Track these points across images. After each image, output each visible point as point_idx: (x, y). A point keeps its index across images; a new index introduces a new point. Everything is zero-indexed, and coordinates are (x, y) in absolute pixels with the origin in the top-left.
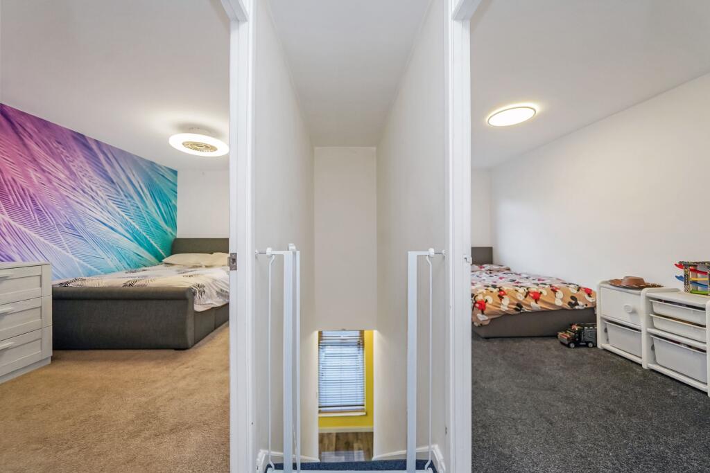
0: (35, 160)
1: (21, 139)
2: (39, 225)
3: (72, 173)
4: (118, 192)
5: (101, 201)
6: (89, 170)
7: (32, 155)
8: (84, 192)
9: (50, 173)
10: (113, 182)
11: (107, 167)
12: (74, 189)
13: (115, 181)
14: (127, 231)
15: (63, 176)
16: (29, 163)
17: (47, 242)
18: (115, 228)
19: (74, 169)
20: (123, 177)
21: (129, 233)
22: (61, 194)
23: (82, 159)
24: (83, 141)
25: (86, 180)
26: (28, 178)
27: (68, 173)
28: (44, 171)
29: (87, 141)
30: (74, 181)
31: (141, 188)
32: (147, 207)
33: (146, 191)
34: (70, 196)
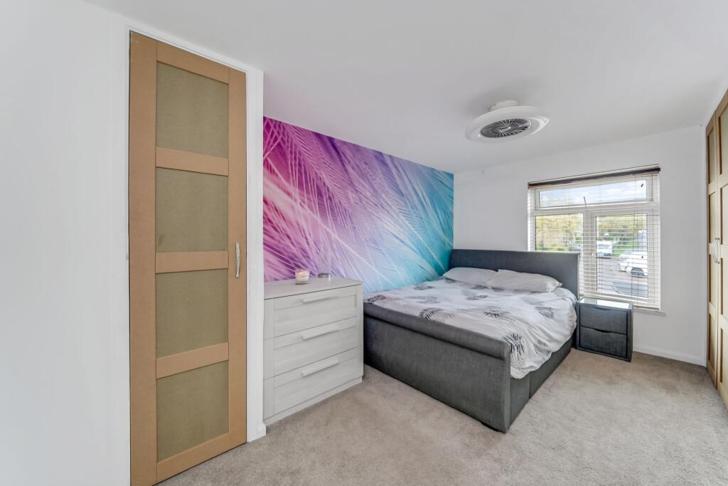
0: (352, 183)
1: (344, 165)
2: (355, 241)
3: (375, 191)
4: (406, 203)
5: (394, 215)
6: (386, 185)
7: (349, 178)
8: (383, 208)
9: (361, 193)
10: (402, 194)
11: (398, 181)
12: (376, 205)
13: (404, 193)
14: (413, 243)
15: (368, 193)
16: (349, 187)
17: (359, 257)
18: (404, 241)
19: (375, 186)
20: (410, 188)
21: (415, 245)
22: (368, 211)
23: (381, 176)
24: (381, 157)
25: (384, 196)
26: (348, 199)
27: (372, 191)
28: (357, 191)
29: (384, 158)
30: (376, 197)
31: (424, 197)
32: (429, 218)
33: (427, 199)
34: (375, 213)
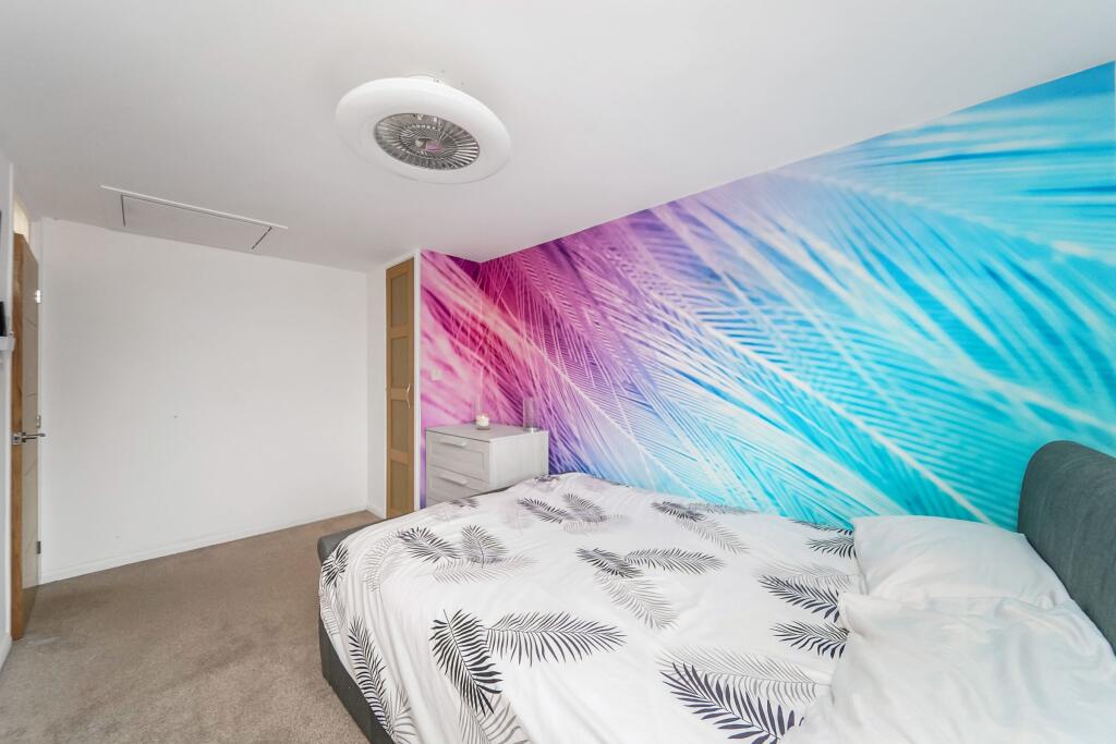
0: (589, 292)
1: (576, 270)
2: (594, 387)
3: (632, 290)
4: (731, 295)
5: (685, 330)
6: (660, 271)
7: (585, 286)
8: (651, 319)
9: (604, 304)
10: (714, 276)
11: (700, 249)
12: (636, 319)
13: (718, 271)
14: (763, 397)
15: (619, 301)
16: (582, 299)
17: (602, 412)
18: (724, 389)
19: (634, 282)
20: (744, 250)
21: (770, 402)
22: (618, 333)
23: (649, 256)
24: (645, 220)
25: (654, 295)
26: (582, 319)
27: (625, 293)
28: (597, 303)
29: (654, 219)
30: (635, 305)
31: (815, 257)
33: (837, 258)
34: (632, 334)
